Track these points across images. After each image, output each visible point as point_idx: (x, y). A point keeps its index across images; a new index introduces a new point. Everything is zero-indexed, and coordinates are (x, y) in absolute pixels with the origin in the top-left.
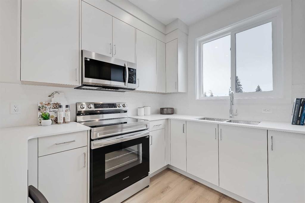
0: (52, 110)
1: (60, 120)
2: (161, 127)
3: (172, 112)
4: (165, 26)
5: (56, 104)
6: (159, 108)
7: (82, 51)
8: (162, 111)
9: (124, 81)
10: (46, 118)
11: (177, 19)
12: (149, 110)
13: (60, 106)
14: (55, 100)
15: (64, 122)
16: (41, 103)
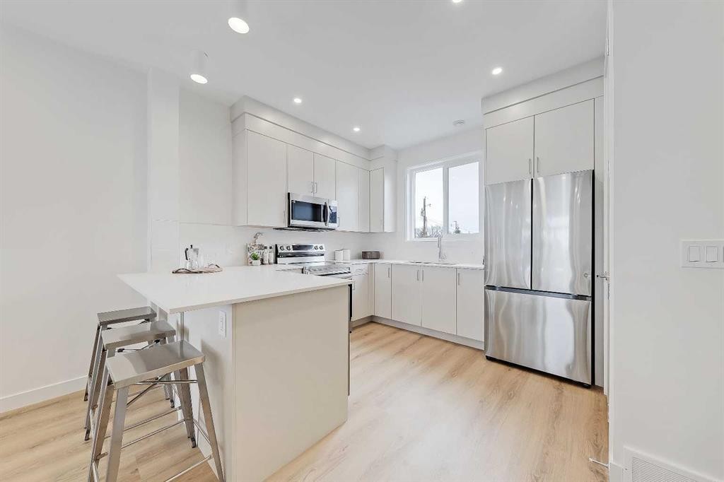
0: (257, 251)
1: (266, 262)
2: (364, 271)
3: (377, 256)
4: (369, 151)
5: (261, 245)
6: (360, 252)
7: (289, 194)
8: (365, 256)
9: (325, 221)
10: (255, 258)
11: (384, 145)
12: (348, 254)
13: (266, 248)
14: (259, 241)
15: (270, 264)
16: (250, 245)
